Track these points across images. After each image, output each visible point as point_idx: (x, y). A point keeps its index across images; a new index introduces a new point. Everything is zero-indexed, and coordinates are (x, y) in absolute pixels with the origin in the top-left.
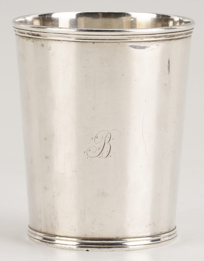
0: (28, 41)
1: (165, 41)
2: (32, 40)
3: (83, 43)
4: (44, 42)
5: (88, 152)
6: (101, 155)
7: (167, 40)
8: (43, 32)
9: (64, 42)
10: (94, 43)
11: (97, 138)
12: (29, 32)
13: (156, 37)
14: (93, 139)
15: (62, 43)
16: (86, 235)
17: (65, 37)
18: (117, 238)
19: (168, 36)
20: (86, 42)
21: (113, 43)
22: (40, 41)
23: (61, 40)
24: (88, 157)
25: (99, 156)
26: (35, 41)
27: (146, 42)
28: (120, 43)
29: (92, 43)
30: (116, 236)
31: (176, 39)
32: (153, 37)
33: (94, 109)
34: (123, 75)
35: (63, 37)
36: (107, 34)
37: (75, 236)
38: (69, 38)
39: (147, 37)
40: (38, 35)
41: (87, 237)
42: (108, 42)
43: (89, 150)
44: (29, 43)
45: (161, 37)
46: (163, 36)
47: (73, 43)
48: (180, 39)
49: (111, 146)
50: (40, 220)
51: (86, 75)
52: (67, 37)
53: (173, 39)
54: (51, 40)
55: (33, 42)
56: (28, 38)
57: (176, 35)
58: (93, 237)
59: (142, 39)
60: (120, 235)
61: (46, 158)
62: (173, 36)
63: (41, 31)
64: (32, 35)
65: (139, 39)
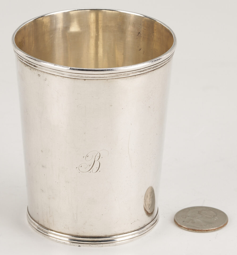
0: (26, 67)
1: (149, 72)
2: (29, 67)
3: (75, 80)
4: (40, 73)
5: (80, 168)
6: (91, 170)
7: (151, 71)
8: (40, 65)
9: (58, 76)
10: (85, 80)
11: (88, 156)
12: (27, 61)
13: (140, 72)
14: (85, 158)
15: (56, 77)
16: (78, 233)
17: (59, 73)
18: (106, 236)
19: (152, 68)
20: (78, 79)
21: (102, 80)
22: (36, 71)
23: (55, 75)
24: (80, 172)
25: (90, 171)
26: (32, 69)
27: (132, 77)
28: (108, 80)
29: (84, 80)
30: (105, 234)
31: (159, 68)
32: (138, 71)
33: (85, 134)
34: (111, 106)
35: (57, 73)
36: (96, 74)
37: (69, 233)
38: (63, 74)
39: (133, 73)
40: (35, 66)
41: (79, 235)
42: (97, 79)
43: (81, 166)
44: (27, 69)
45: (145, 70)
46: (147, 69)
47: (67, 78)
48: (163, 66)
49: (100, 163)
50: (38, 214)
51: (78, 106)
52: (61, 74)
53: (156, 69)
54: (47, 73)
55: (31, 70)
56: (26, 65)
57: (159, 65)
58: (84, 235)
59: (128, 75)
60: (108, 234)
61: (43, 167)
62: (157, 66)
63: (38, 64)
64: (30, 64)
65: (125, 75)
